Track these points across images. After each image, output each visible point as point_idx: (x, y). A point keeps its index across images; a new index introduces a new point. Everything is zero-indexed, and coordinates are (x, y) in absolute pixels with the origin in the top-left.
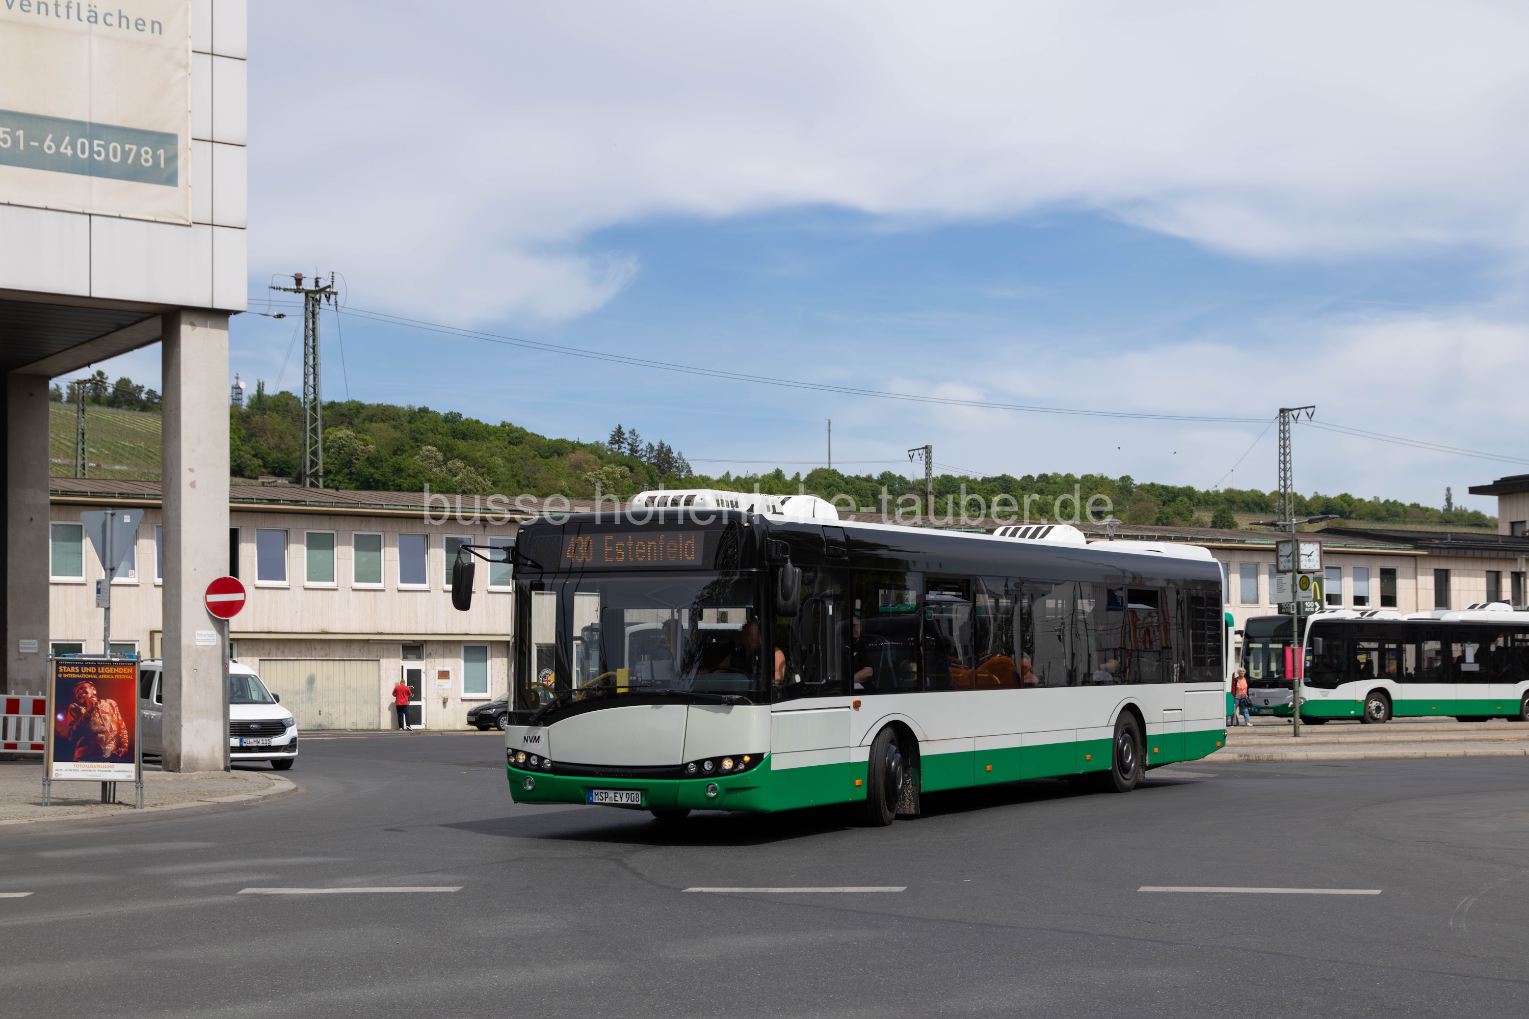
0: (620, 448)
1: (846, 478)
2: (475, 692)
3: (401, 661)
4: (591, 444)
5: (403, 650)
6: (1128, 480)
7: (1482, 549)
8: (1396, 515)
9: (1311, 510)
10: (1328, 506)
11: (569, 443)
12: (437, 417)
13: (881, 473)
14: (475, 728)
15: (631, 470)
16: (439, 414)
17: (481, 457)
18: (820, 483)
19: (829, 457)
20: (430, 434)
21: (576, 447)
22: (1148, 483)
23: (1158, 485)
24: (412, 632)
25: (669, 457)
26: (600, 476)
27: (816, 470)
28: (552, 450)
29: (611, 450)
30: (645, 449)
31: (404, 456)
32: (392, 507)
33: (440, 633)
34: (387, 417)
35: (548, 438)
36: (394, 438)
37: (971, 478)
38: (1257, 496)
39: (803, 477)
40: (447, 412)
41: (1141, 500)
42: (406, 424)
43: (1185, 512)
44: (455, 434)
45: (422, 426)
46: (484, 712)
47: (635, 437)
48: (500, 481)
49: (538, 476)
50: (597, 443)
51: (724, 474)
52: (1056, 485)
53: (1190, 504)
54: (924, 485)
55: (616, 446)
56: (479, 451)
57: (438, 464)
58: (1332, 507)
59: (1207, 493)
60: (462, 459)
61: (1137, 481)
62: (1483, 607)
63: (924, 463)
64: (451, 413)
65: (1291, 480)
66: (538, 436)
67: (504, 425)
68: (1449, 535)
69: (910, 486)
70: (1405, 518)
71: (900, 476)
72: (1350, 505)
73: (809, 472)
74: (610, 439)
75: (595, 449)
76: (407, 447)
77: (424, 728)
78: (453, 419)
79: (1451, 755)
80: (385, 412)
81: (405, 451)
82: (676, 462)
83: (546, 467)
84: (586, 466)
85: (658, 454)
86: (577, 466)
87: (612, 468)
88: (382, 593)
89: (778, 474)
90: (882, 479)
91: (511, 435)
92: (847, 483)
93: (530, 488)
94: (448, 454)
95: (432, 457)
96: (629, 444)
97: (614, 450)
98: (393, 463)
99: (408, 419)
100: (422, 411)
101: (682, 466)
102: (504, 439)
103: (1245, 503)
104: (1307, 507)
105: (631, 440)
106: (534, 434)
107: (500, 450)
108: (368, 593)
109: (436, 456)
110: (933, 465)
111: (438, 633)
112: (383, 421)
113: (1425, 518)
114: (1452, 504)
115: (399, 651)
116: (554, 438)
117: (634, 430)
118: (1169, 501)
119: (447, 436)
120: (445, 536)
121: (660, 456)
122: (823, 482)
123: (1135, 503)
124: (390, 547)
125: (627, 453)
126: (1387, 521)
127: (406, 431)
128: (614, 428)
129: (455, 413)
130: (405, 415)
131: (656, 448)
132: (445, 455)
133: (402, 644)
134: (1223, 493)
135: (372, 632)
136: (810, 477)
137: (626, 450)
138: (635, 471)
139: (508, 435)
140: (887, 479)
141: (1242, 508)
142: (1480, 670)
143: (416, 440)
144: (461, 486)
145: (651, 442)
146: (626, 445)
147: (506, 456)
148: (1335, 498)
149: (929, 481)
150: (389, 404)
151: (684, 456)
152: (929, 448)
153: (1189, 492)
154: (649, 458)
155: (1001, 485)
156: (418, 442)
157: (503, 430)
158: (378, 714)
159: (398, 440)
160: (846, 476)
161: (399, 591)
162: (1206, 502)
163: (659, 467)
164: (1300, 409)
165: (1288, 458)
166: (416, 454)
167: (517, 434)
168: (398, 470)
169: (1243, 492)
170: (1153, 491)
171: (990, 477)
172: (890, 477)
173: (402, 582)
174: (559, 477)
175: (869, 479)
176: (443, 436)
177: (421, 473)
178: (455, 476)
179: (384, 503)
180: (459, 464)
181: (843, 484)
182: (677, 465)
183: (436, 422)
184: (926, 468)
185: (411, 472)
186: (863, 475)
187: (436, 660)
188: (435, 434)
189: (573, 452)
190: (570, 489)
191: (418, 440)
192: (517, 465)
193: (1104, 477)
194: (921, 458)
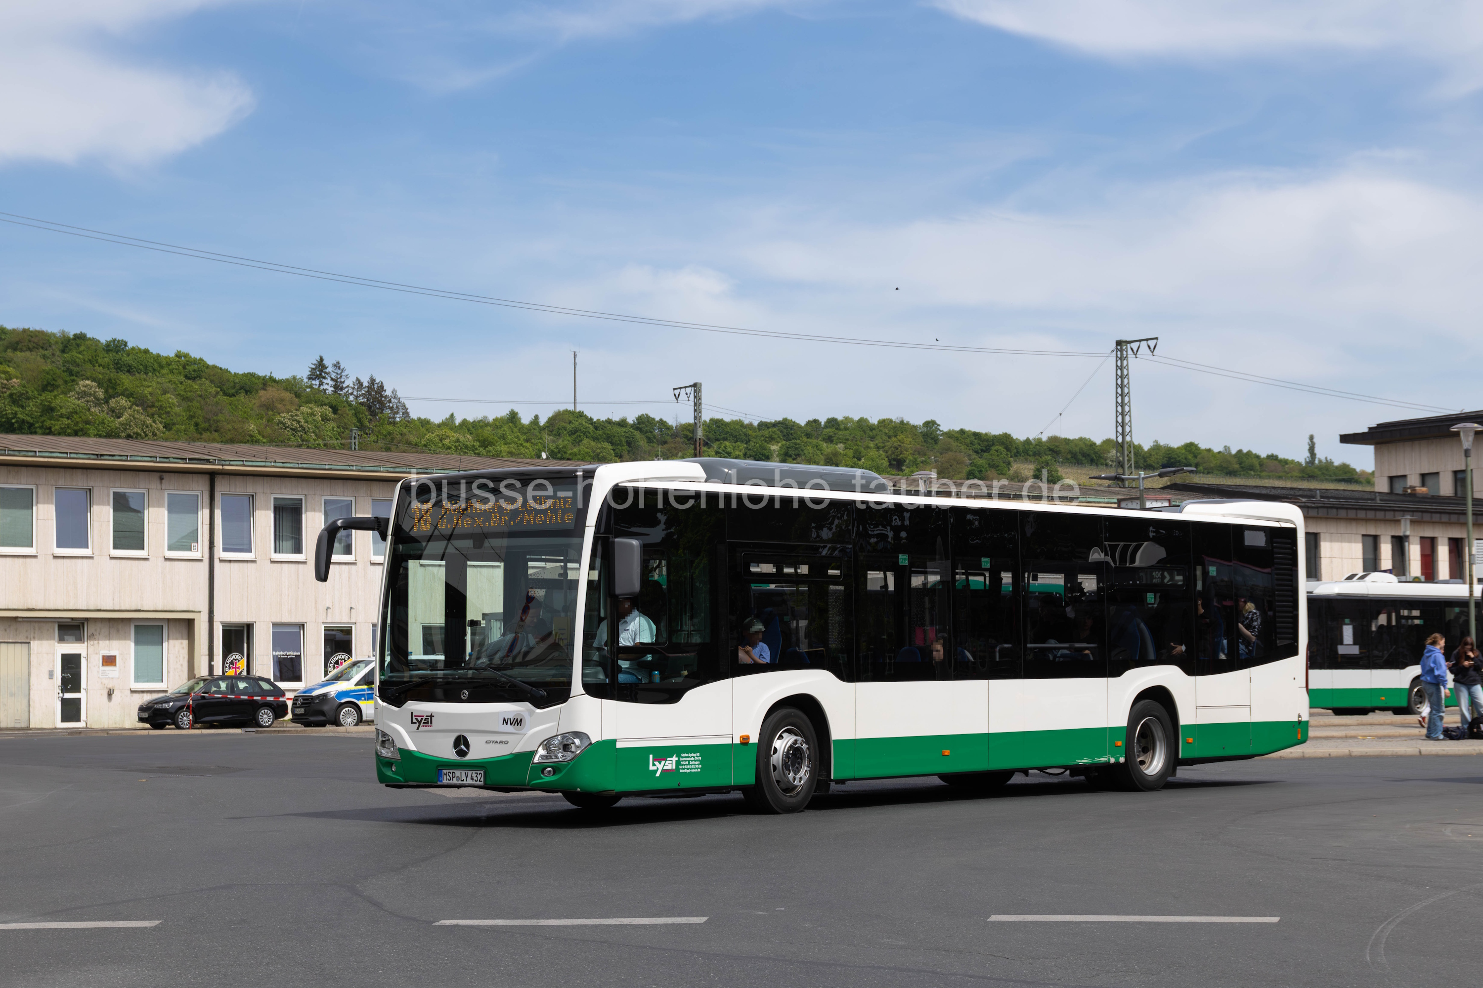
0: (321, 384)
1: (595, 423)
2: (148, 681)
3: (56, 644)
4: (287, 380)
5: (59, 629)
6: (933, 425)
7: (1356, 509)
8: (1251, 468)
9: (1149, 462)
10: (1170, 458)
11: (259, 377)
12: (96, 346)
13: (637, 416)
14: (148, 726)
15: (335, 410)
16: (99, 341)
17: (151, 394)
18: (565, 429)
19: (575, 397)
20: (89, 366)
21: (268, 382)
22: (957, 429)
23: (969, 431)
24: (71, 608)
25: (382, 396)
26: (297, 418)
27: (560, 412)
28: (238, 387)
29: (311, 387)
30: (352, 386)
31: (55, 393)
32: (47, 454)
33: (105, 609)
34: (34, 345)
35: (233, 372)
36: (44, 371)
37: (746, 422)
38: (1086, 445)
39: (543, 421)
40: (109, 339)
41: (948, 449)
42: (58, 353)
43: (1002, 464)
44: (119, 366)
45: (78, 355)
46: (159, 706)
47: (339, 372)
48: (174, 424)
49: (220, 417)
50: (294, 378)
51: (448, 417)
52: (848, 432)
53: (1007, 455)
54: (689, 430)
55: (317, 382)
56: (149, 387)
57: (98, 402)
58: (1175, 458)
59: (1028, 441)
60: (128, 396)
61: (945, 427)
62: (1362, 578)
63: (693, 404)
64: (114, 340)
65: (1130, 427)
66: (221, 369)
67: (179, 355)
68: (1318, 491)
69: (672, 432)
70: (1260, 472)
71: (661, 420)
72: (1195, 457)
73: (550, 414)
74: (310, 373)
75: (291, 386)
76: (60, 382)
77: (85, 726)
78: (116, 347)
79: (1333, 755)
80: (33, 339)
81: (58, 387)
82: (390, 401)
83: (230, 407)
84: (279, 406)
85: (368, 391)
86: (269, 406)
87: (311, 408)
88: (33, 560)
89: (513, 417)
90: (639, 423)
91: (187, 367)
92: (596, 428)
93: (211, 432)
94: (110, 391)
95: (91, 394)
96: (332, 379)
97: (314, 386)
98: (42, 401)
99: (61, 346)
100: (78, 338)
101: (397, 407)
102: (180, 373)
103: (1072, 453)
104: (1145, 459)
105: (335, 374)
106: (216, 367)
107: (174, 386)
108: (16, 560)
109: (95, 392)
110: (703, 406)
111: (102, 609)
112: (30, 350)
113: (1285, 472)
114: (1315, 455)
115: (54, 630)
116: (241, 372)
117: (338, 363)
118: (982, 450)
119: (108, 369)
120: (112, 491)
121: (370, 394)
122: (568, 426)
123: (941, 454)
124: (44, 503)
125: (330, 390)
126: (1240, 475)
127: (58, 363)
128: (314, 360)
129: (119, 341)
130: (57, 343)
131: (366, 384)
132: (106, 391)
133: (58, 622)
134: (1047, 442)
135: (21, 608)
136: (552, 421)
137: (328, 386)
138: (339, 412)
139: (184, 368)
140: (644, 424)
141: (1067, 459)
142: (1361, 653)
143: (71, 373)
144: (125, 429)
145: (359, 378)
146: (328, 381)
147: (182, 393)
148: (1178, 448)
149: (698, 425)
150: (38, 329)
151: (399, 394)
152: (698, 386)
153: (1005, 441)
154: (357, 397)
155: (781, 432)
156: (73, 375)
157: (178, 361)
158: (27, 709)
159: (48, 373)
160: (595, 420)
161: (55, 557)
162: (1026, 452)
163: (369, 407)
164: (1140, 341)
165: (1126, 399)
166: (70, 391)
167: (196, 367)
168: (49, 410)
169: (1069, 440)
170: (963, 438)
171: (768, 421)
172: (648, 421)
173: (59, 545)
174: (247, 419)
175: (623, 423)
176: (103, 368)
177: (76, 413)
178: (119, 417)
179: (37, 450)
180: (123, 402)
181: (592, 428)
182: (391, 405)
183: (96, 351)
184: (695, 410)
185: (63, 411)
186: (616, 418)
187: (101, 642)
188: (94, 366)
189: (265, 390)
190: (259, 433)
191: (73, 374)
192: (195, 404)
193: (905, 422)
194: (688, 397)
